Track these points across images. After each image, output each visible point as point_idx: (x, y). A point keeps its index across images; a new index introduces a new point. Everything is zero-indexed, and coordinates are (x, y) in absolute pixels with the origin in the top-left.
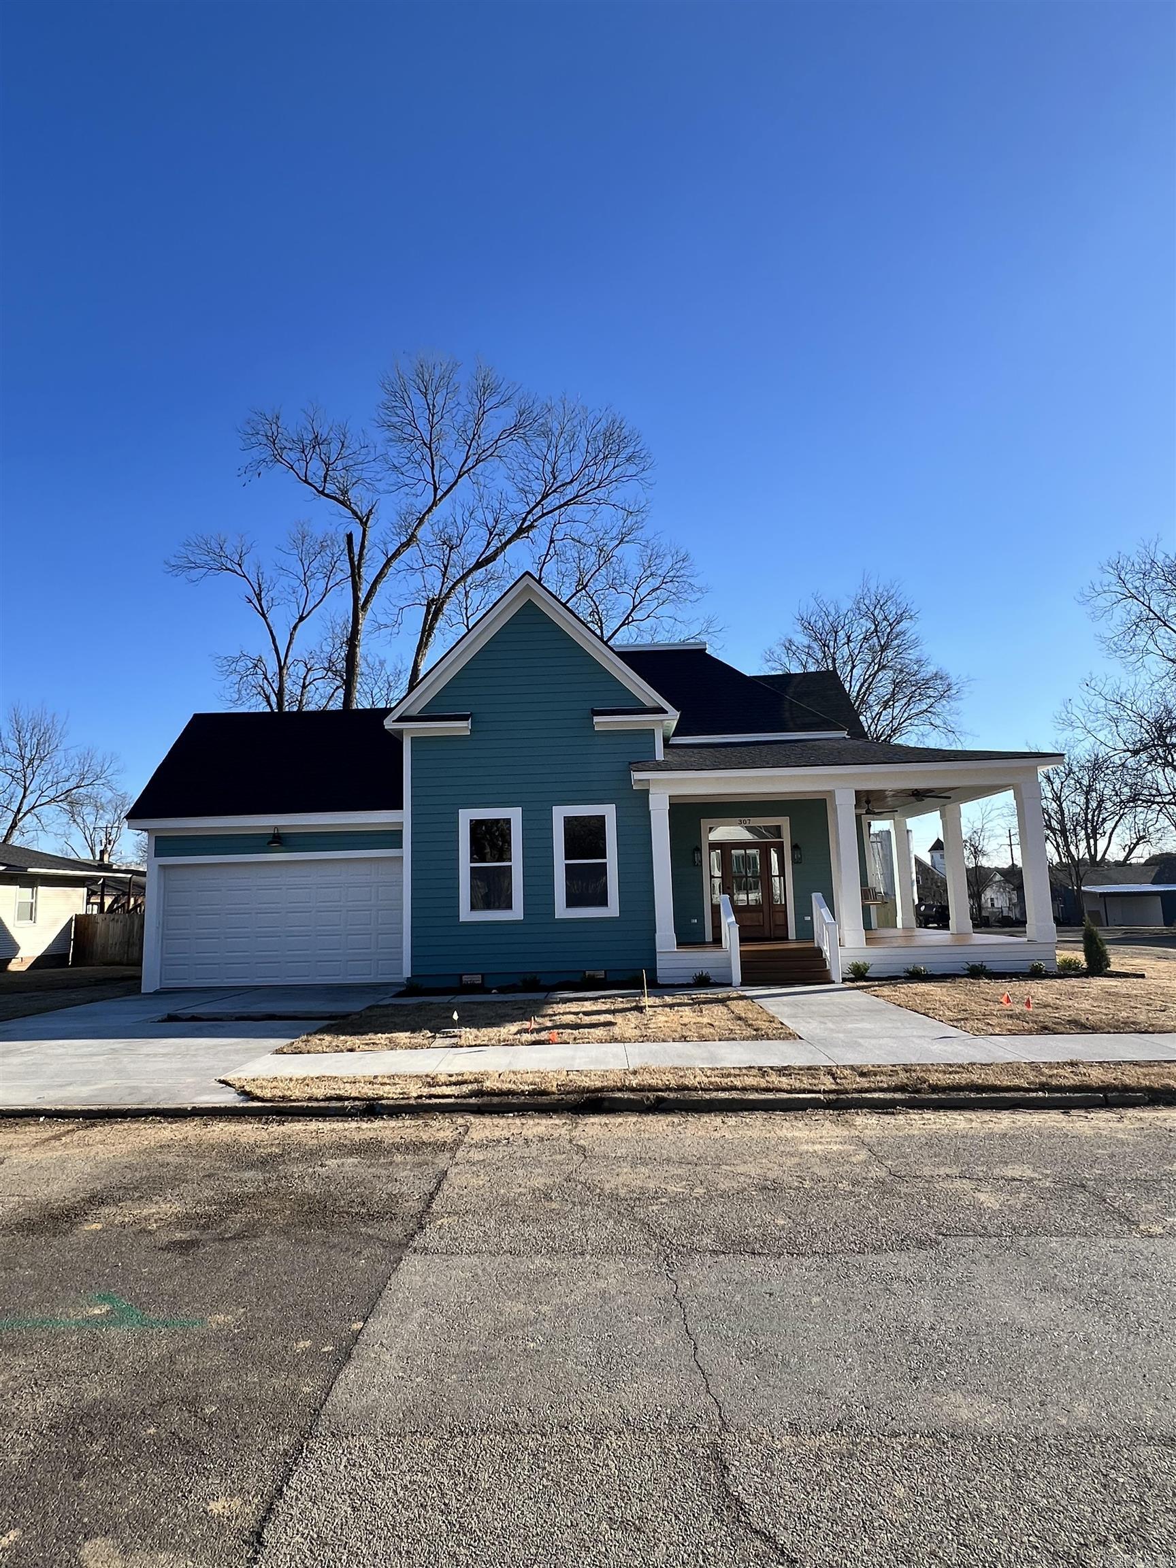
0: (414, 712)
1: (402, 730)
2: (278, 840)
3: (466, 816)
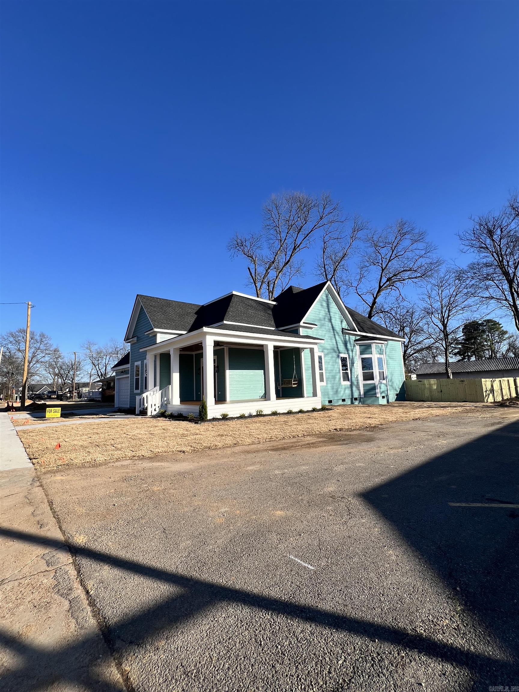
0: (131, 337)
2: (124, 372)
3: (136, 364)
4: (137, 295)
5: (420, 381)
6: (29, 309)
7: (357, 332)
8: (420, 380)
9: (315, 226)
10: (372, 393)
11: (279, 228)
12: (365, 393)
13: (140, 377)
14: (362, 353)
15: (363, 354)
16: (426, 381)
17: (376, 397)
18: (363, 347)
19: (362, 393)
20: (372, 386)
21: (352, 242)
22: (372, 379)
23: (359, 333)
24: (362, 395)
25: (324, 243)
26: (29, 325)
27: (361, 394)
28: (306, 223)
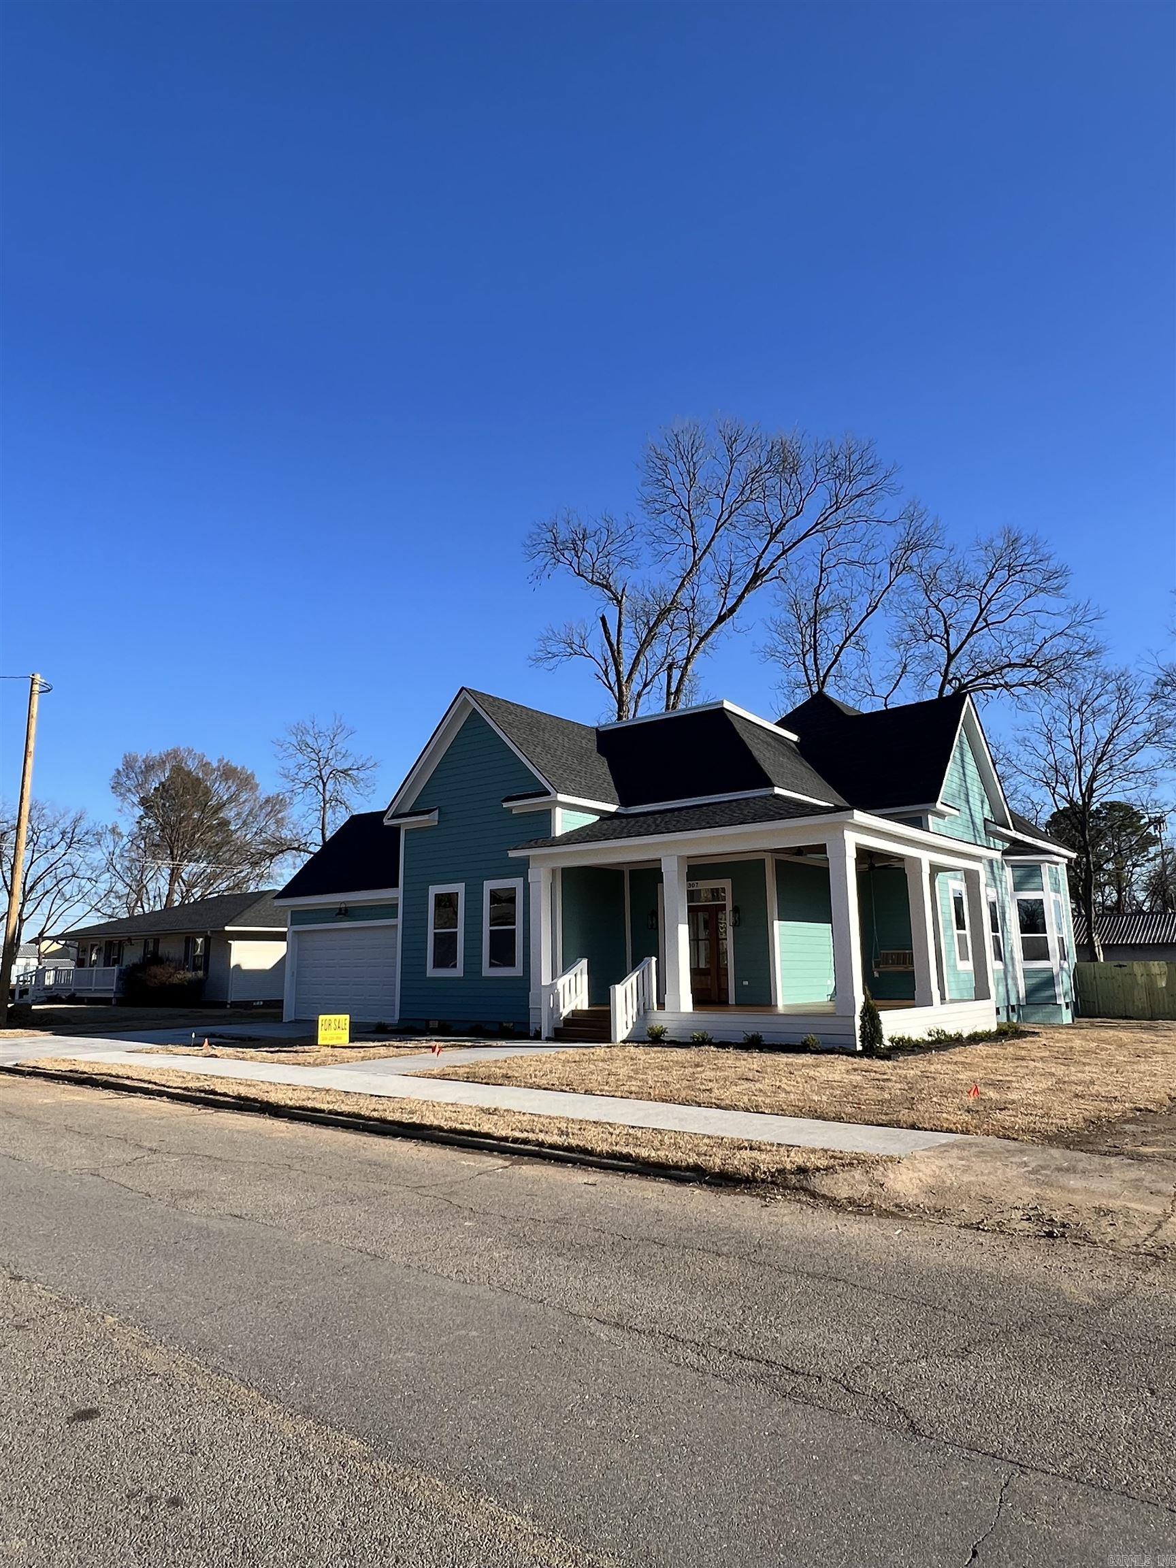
0: (406, 809)
1: (400, 824)
2: (345, 913)
3: (434, 890)
4: (463, 688)
5: (1120, 966)
6: (36, 698)
7: (1009, 828)
8: (1121, 963)
9: (817, 524)
10: (1048, 993)
11: (689, 511)
12: (1030, 992)
13: (460, 930)
14: (1018, 887)
15: (1021, 890)
16: (1138, 968)
17: (1056, 1004)
18: (1019, 872)
19: (1022, 993)
20: (1045, 975)
21: (897, 576)
22: (1045, 956)
23: (1013, 833)
24: (1023, 999)
25: (822, 571)
26: (31, 749)
27: (1021, 996)
28: (798, 514)
